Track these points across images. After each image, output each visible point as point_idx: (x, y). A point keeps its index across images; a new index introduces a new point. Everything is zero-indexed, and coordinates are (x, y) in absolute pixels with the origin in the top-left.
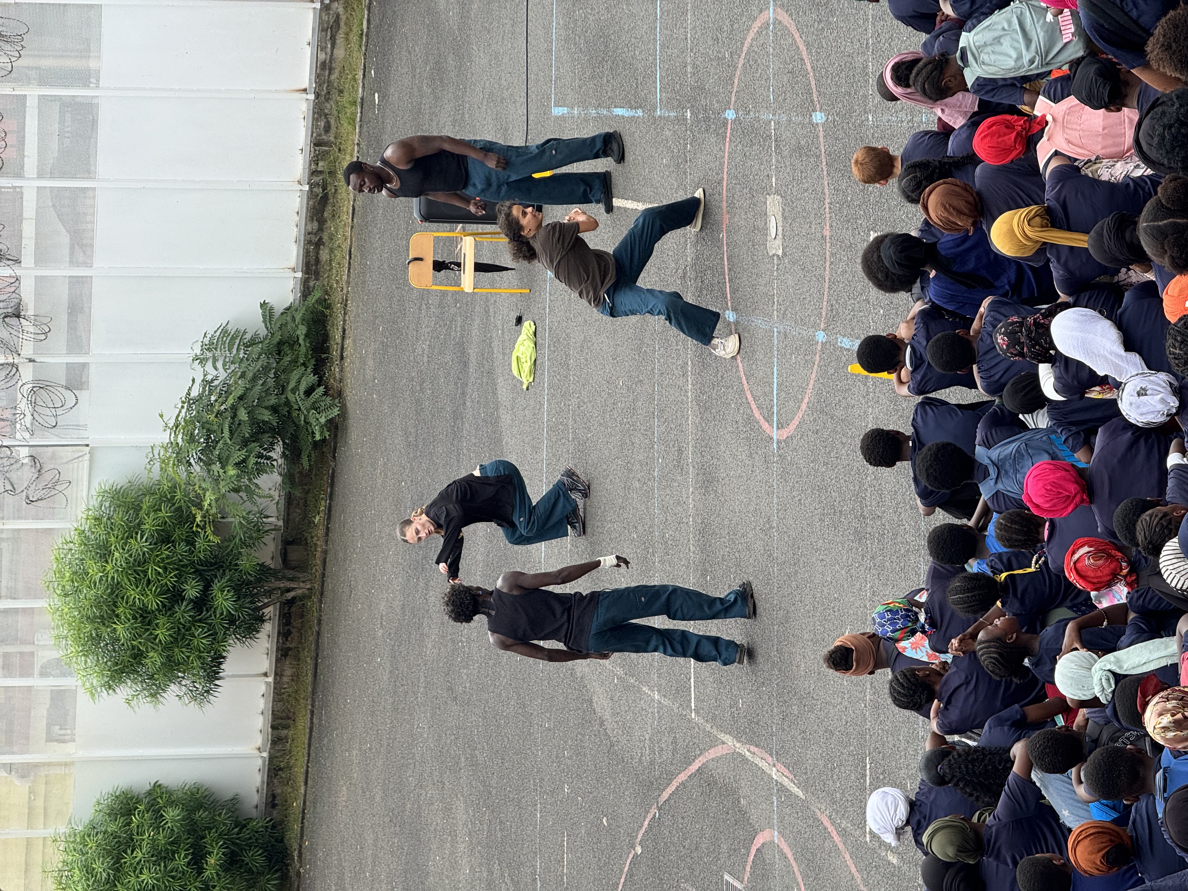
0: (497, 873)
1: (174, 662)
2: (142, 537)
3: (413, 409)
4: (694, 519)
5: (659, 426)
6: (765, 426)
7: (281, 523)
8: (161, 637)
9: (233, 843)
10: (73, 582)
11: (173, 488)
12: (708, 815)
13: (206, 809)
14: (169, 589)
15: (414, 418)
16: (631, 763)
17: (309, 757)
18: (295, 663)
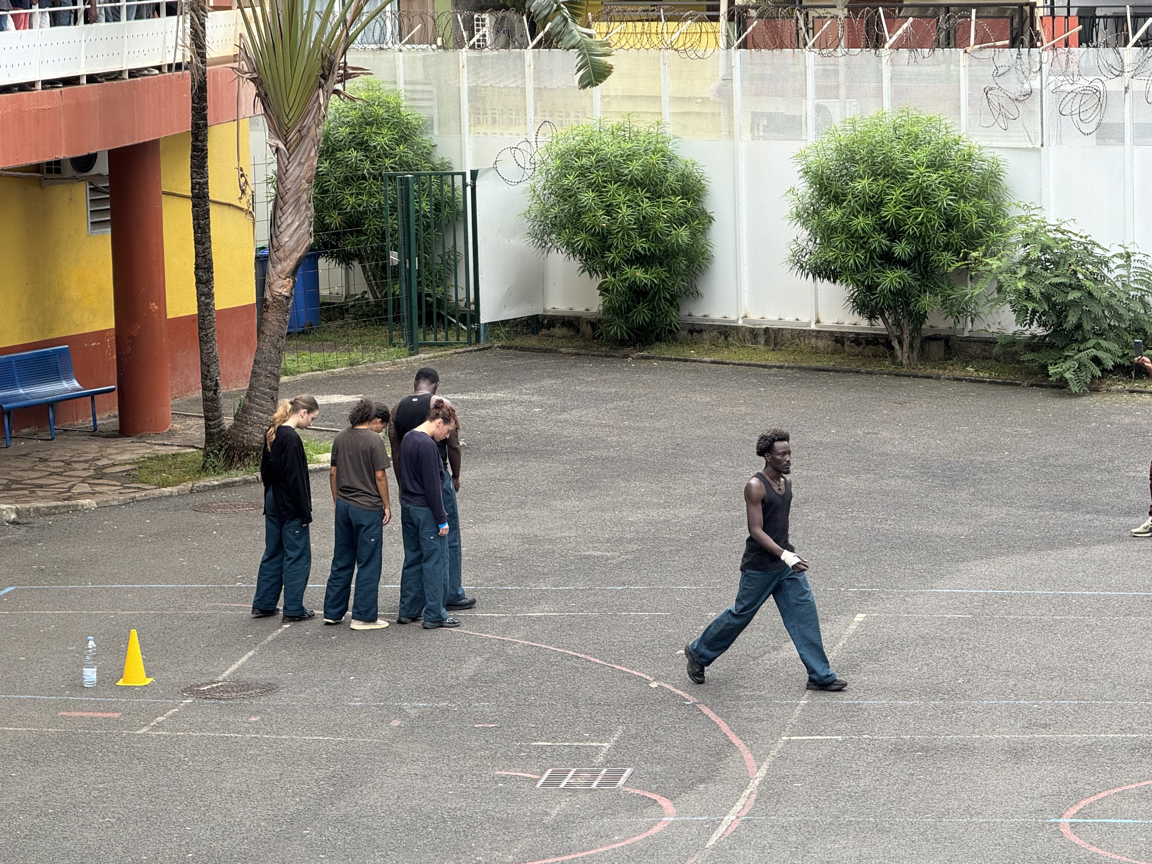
0: (630, 547)
1: (831, 234)
2: (951, 200)
3: (1081, 462)
4: (978, 739)
5: (1070, 704)
6: (1073, 811)
7: (966, 334)
8: (856, 221)
9: (655, 293)
10: (908, 134)
11: (1000, 229)
12: (689, 752)
13: (687, 267)
14: (901, 227)
15: (1073, 464)
16: (737, 677)
17: (738, 365)
18: (829, 350)
